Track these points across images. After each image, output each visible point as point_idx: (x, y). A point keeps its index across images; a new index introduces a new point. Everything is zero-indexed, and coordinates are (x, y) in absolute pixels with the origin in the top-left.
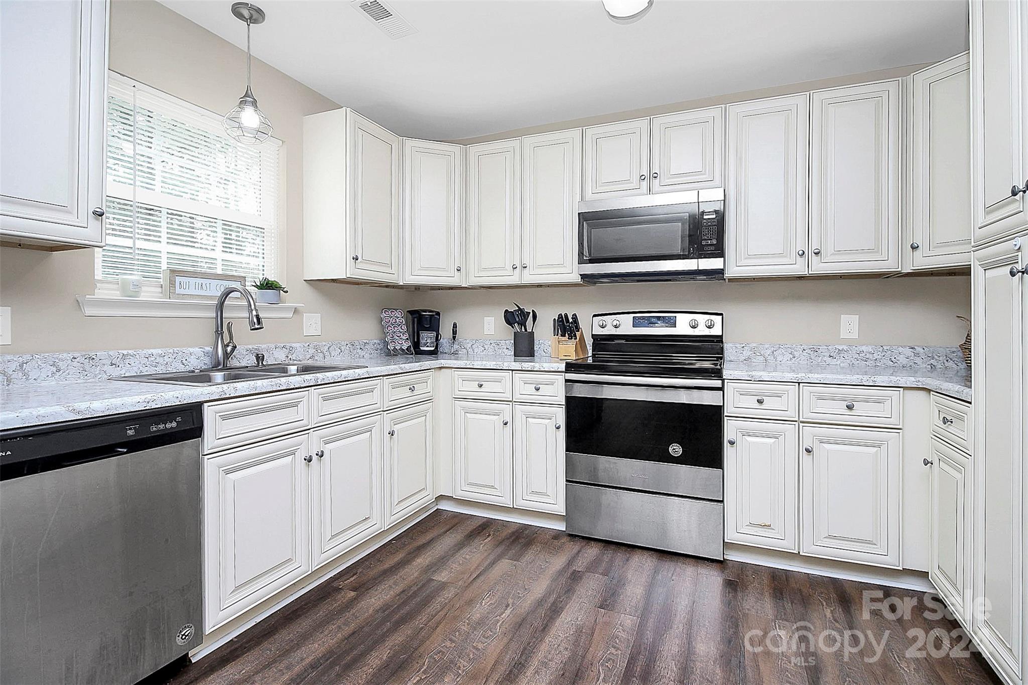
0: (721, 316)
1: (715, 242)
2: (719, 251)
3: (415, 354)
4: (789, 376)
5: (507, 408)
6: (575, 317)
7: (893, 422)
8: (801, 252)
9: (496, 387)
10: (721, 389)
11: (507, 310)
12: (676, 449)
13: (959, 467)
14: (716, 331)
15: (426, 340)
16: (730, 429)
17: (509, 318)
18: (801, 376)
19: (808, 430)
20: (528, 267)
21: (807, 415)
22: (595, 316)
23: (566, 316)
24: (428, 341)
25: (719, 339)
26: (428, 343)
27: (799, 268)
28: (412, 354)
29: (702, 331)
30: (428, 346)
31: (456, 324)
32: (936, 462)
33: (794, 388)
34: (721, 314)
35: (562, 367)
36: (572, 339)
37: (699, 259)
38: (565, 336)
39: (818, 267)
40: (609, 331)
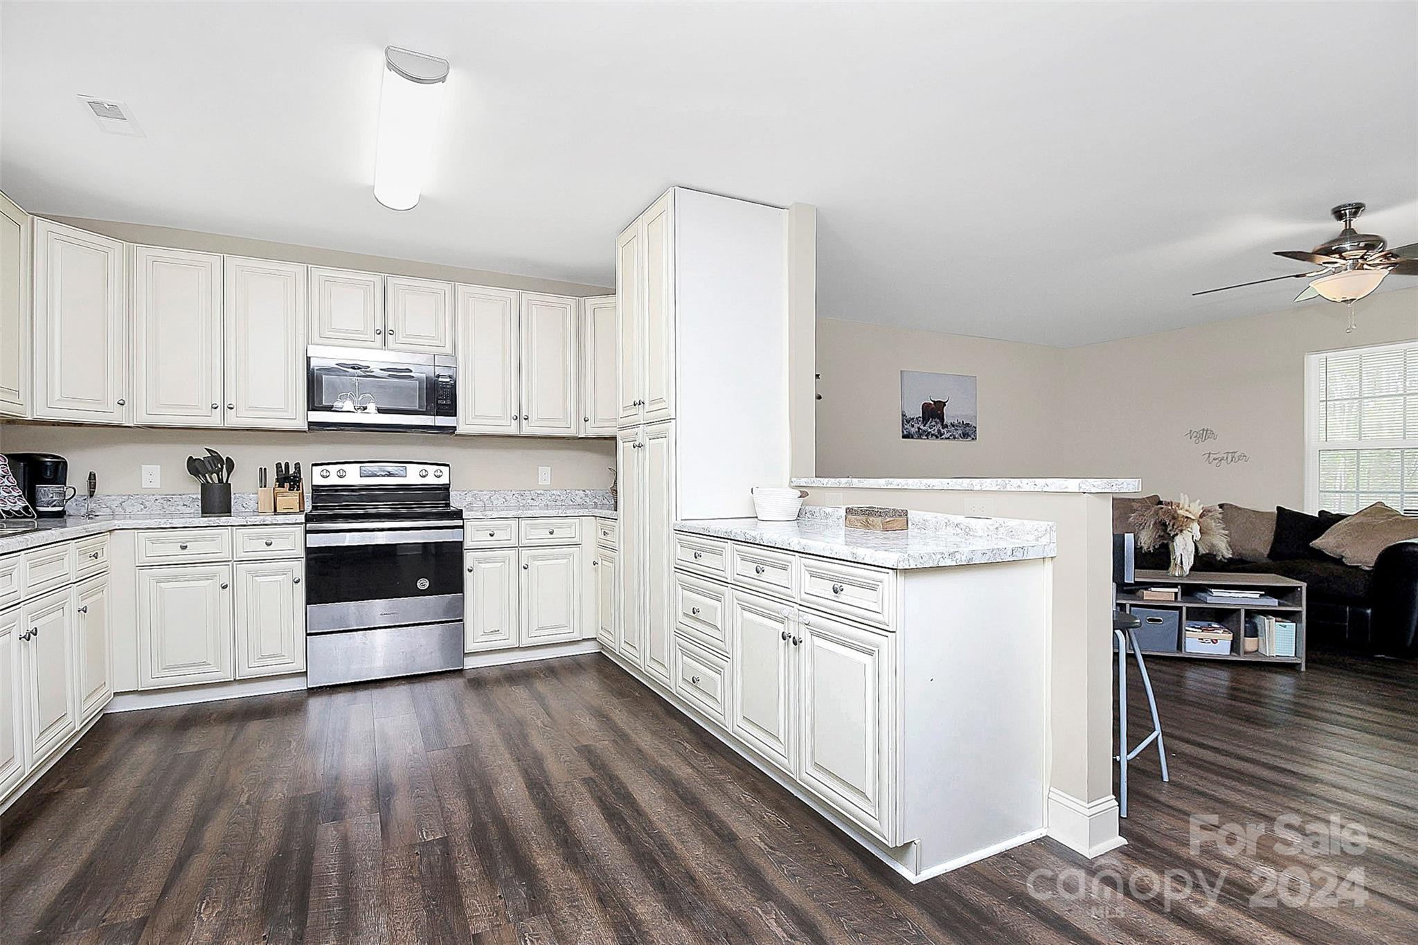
0: (448, 468)
1: (449, 402)
2: (451, 410)
3: (38, 518)
4: (512, 513)
5: (224, 570)
6: (297, 466)
7: (576, 540)
8: (515, 418)
9: (209, 547)
10: (462, 527)
11: (191, 458)
12: (423, 584)
13: (612, 561)
14: (444, 480)
15: (52, 497)
16: (469, 559)
17: (195, 467)
18: (520, 513)
19: (525, 553)
20: (235, 408)
21: (524, 542)
22: (313, 465)
23: (287, 465)
24: (55, 498)
25: (446, 488)
26: (55, 500)
27: (513, 429)
28: (33, 517)
29: (431, 480)
30: (54, 506)
31: (94, 475)
32: (600, 563)
33: (514, 523)
34: (448, 465)
35: (302, 518)
36: (293, 490)
37: (436, 417)
38: (284, 487)
39: (527, 430)
40: (334, 480)
